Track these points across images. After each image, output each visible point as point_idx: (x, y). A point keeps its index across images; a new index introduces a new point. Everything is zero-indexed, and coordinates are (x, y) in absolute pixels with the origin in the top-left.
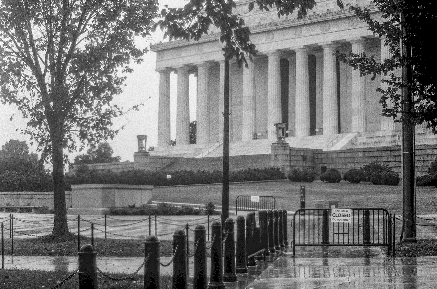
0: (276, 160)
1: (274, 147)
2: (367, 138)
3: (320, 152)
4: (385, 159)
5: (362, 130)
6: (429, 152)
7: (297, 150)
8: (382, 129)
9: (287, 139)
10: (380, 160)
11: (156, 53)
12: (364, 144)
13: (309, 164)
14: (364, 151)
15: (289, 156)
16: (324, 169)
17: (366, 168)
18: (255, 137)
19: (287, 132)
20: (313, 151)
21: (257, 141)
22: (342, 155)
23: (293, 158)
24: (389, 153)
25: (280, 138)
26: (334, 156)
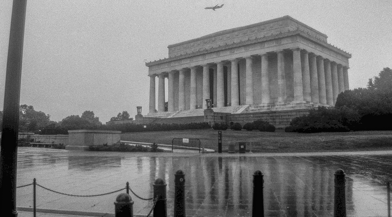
0: (207, 118)
1: (205, 111)
2: (254, 107)
3: (231, 115)
4: (265, 118)
5: (251, 103)
6: (290, 114)
7: (218, 113)
8: (262, 103)
9: (212, 108)
10: (263, 118)
11: (148, 67)
12: (253, 110)
13: (224, 121)
14: (253, 114)
15: (213, 117)
16: (232, 123)
17: (255, 122)
18: (197, 107)
19: (213, 105)
20: (226, 114)
21: (197, 110)
22: (242, 116)
23: (215, 118)
24: (267, 115)
25: (208, 107)
26: (236, 116)
